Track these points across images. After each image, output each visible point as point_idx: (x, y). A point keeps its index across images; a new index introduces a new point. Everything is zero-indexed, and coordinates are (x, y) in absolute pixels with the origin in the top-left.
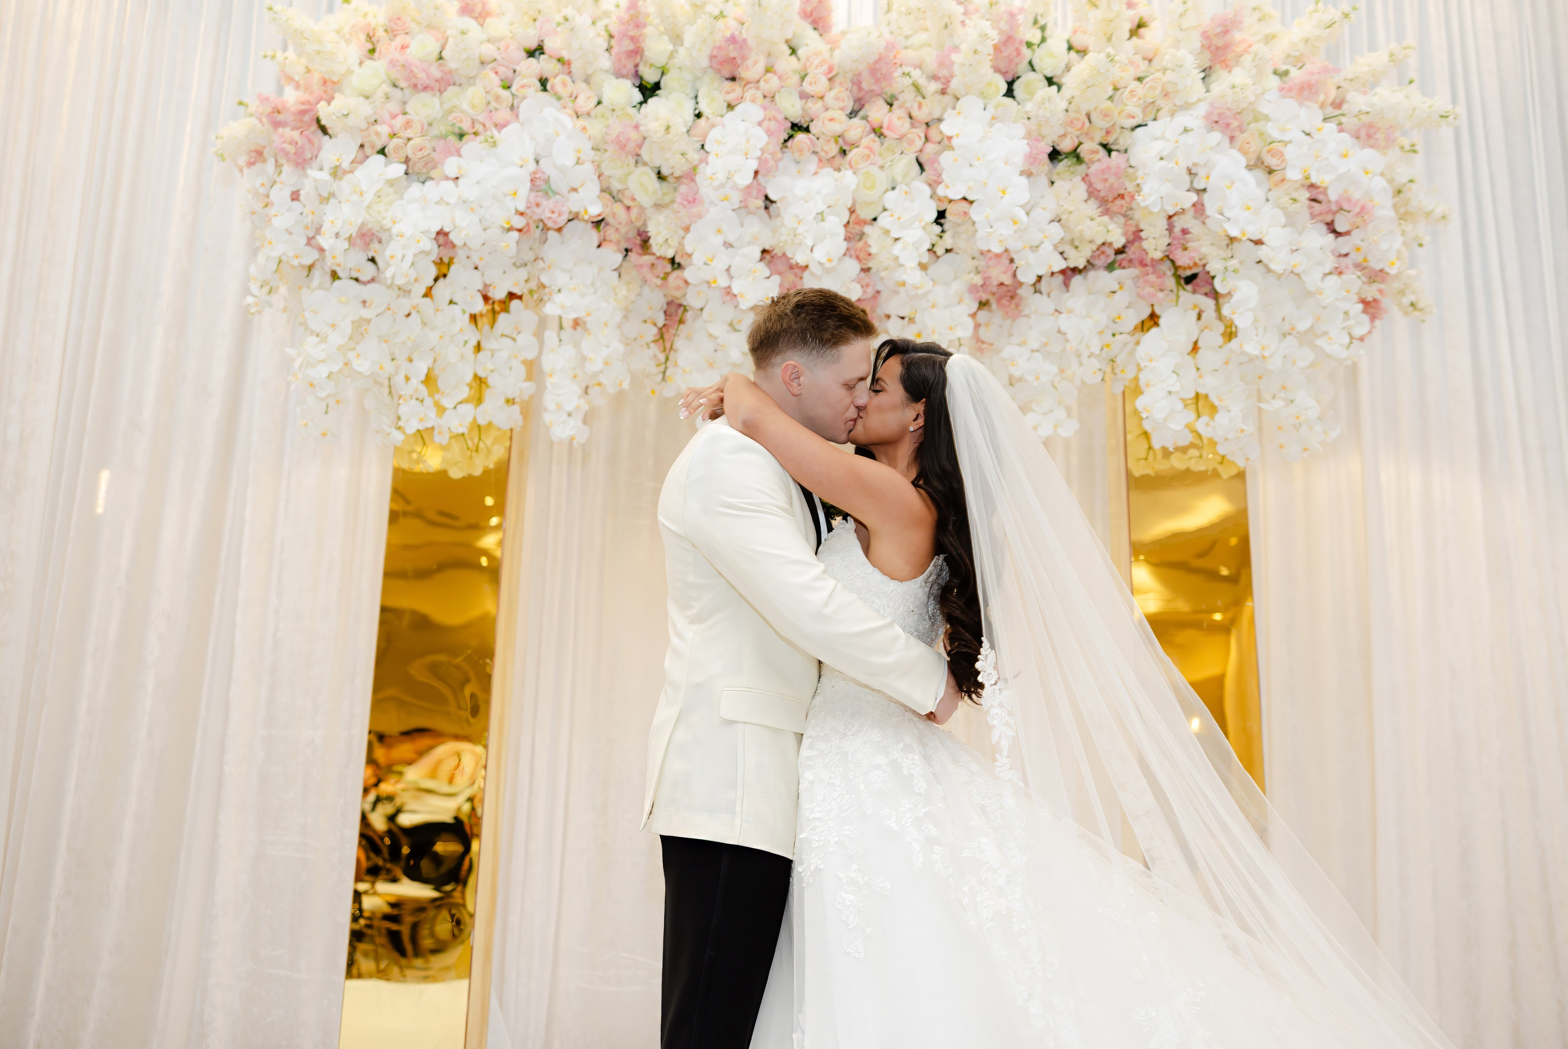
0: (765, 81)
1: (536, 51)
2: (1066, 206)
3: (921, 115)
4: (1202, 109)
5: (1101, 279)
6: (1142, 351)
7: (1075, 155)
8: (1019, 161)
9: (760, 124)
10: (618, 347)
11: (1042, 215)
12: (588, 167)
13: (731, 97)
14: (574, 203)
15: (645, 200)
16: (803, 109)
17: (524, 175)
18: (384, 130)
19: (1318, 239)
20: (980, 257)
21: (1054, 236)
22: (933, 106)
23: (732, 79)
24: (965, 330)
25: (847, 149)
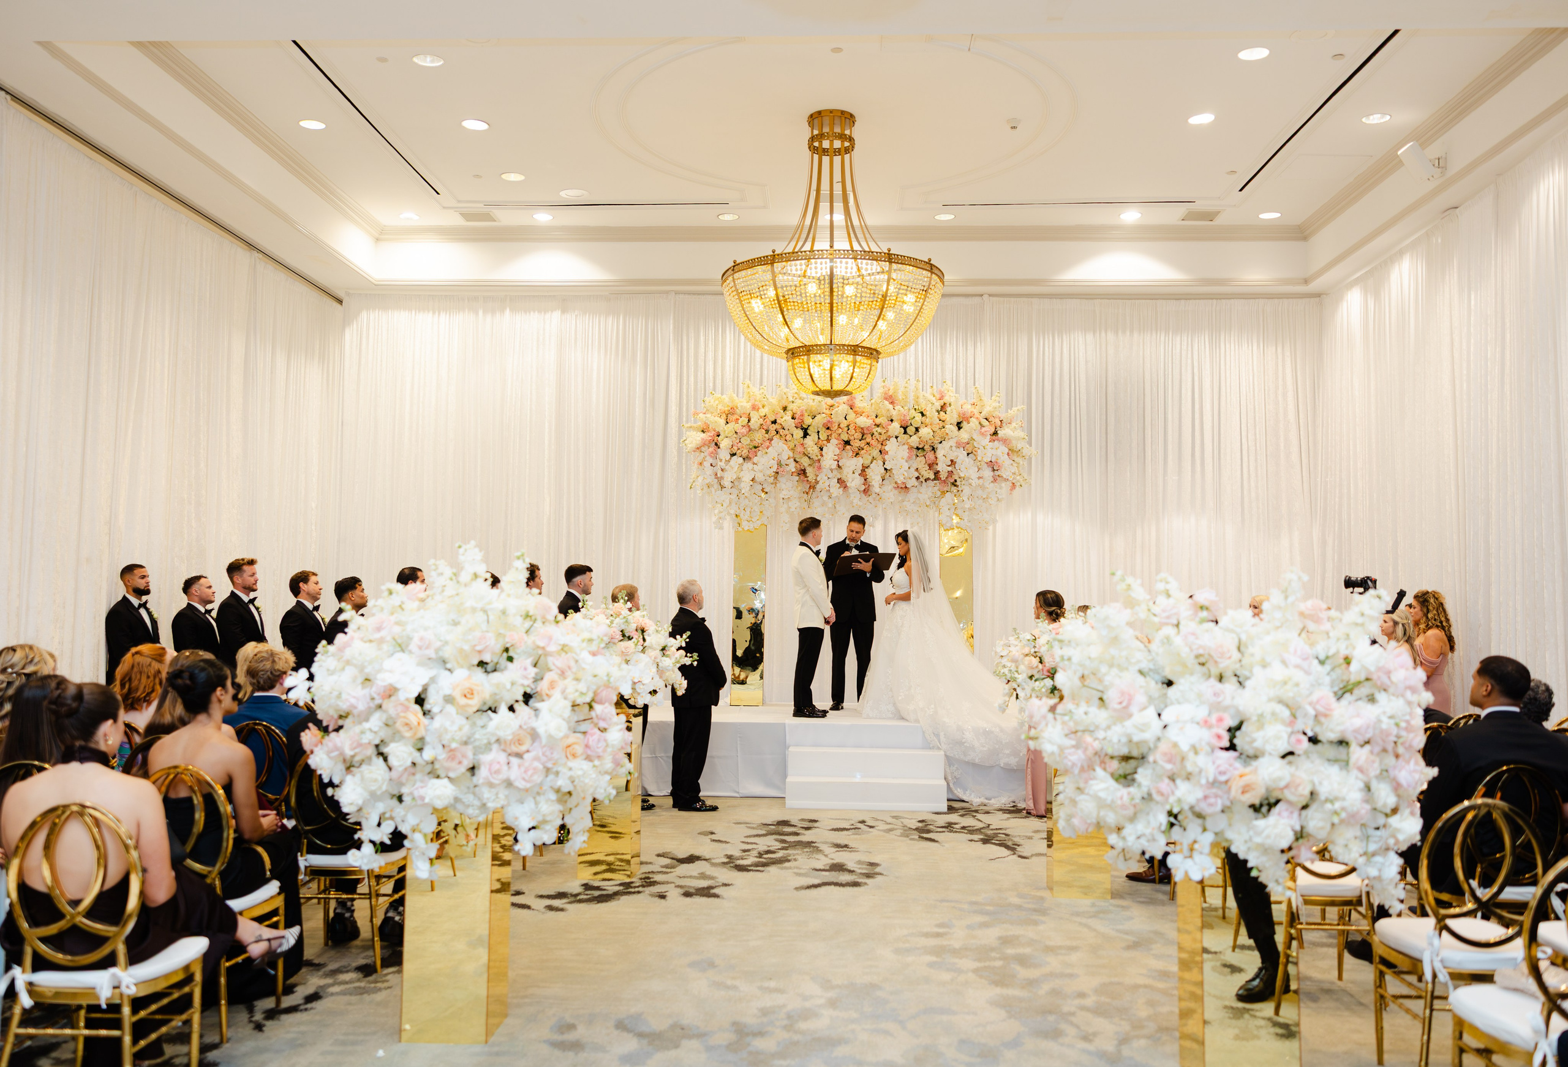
1: (774, 422)
3: (881, 439)
4: (955, 440)
5: (930, 483)
6: (941, 504)
7: (923, 449)
8: (905, 458)
9: (837, 446)
10: (798, 504)
11: (913, 470)
12: (792, 460)
13: (829, 434)
14: (788, 468)
15: (806, 465)
16: (848, 438)
17: (775, 462)
18: (735, 448)
19: (988, 473)
20: (896, 483)
21: (917, 474)
22: (883, 437)
23: (828, 428)
24: (893, 499)
25: (860, 449)
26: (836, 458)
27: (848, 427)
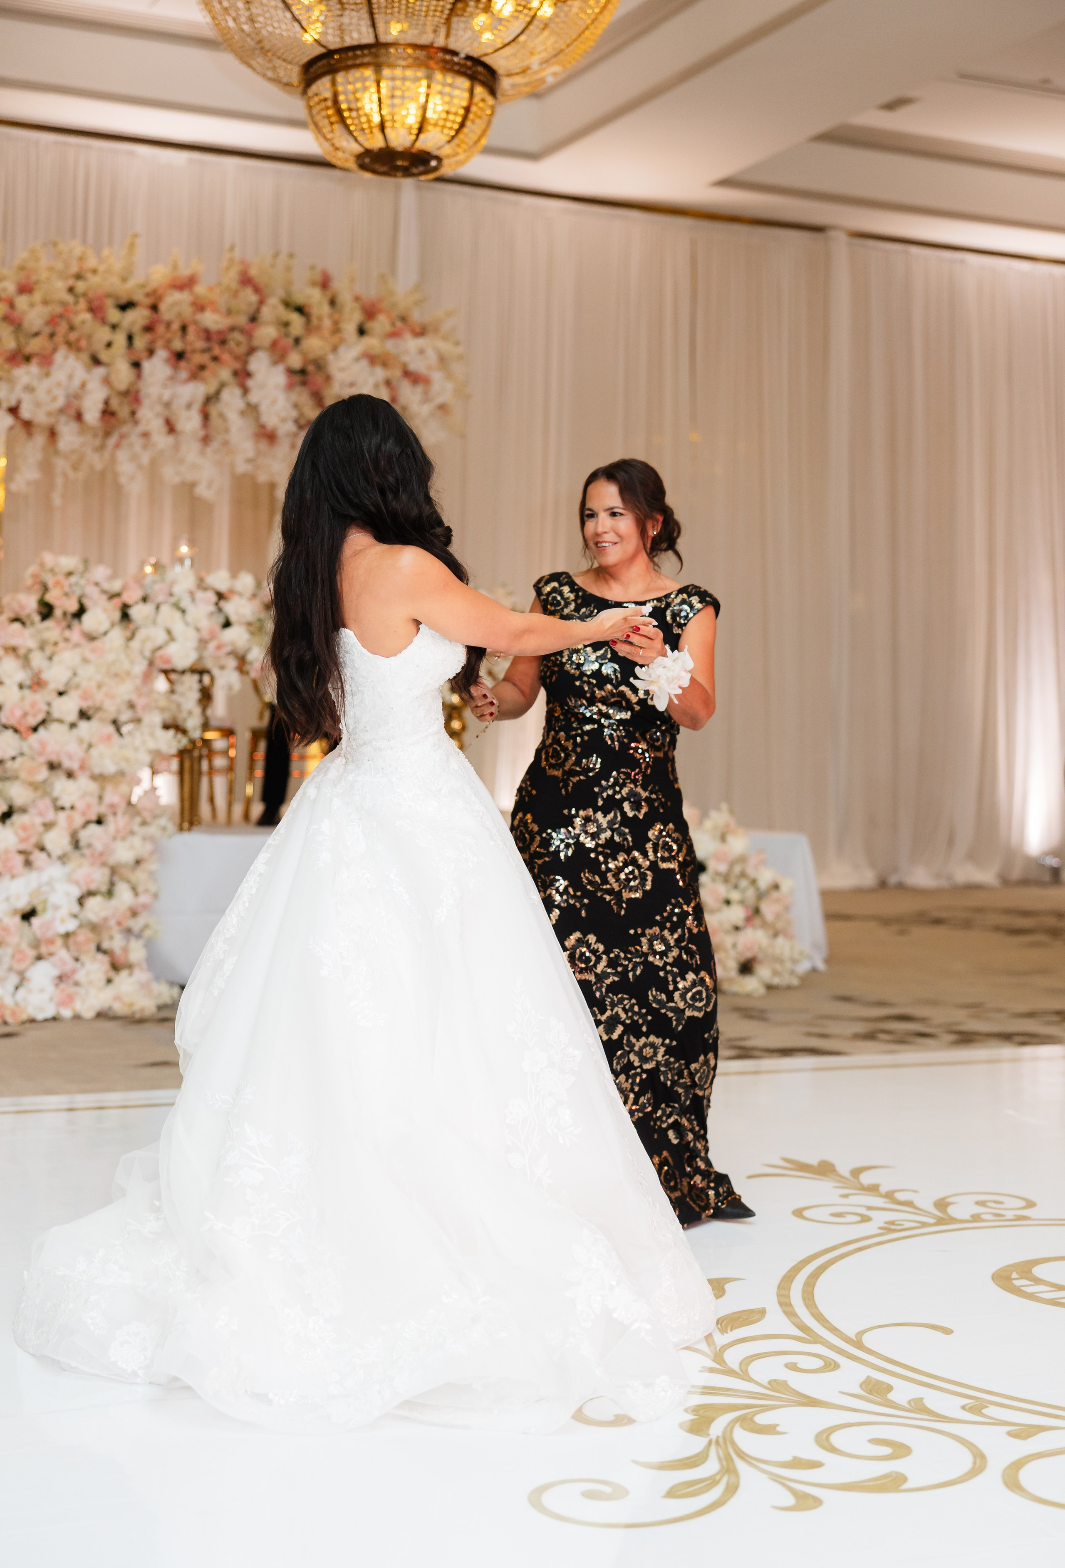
0: (166, 333)
3: (240, 352)
8: (281, 386)
9: (165, 359)
16: (184, 347)
22: (245, 350)
23: (150, 330)
24: (251, 454)
25: (202, 368)
26: (163, 382)
27: (184, 329)
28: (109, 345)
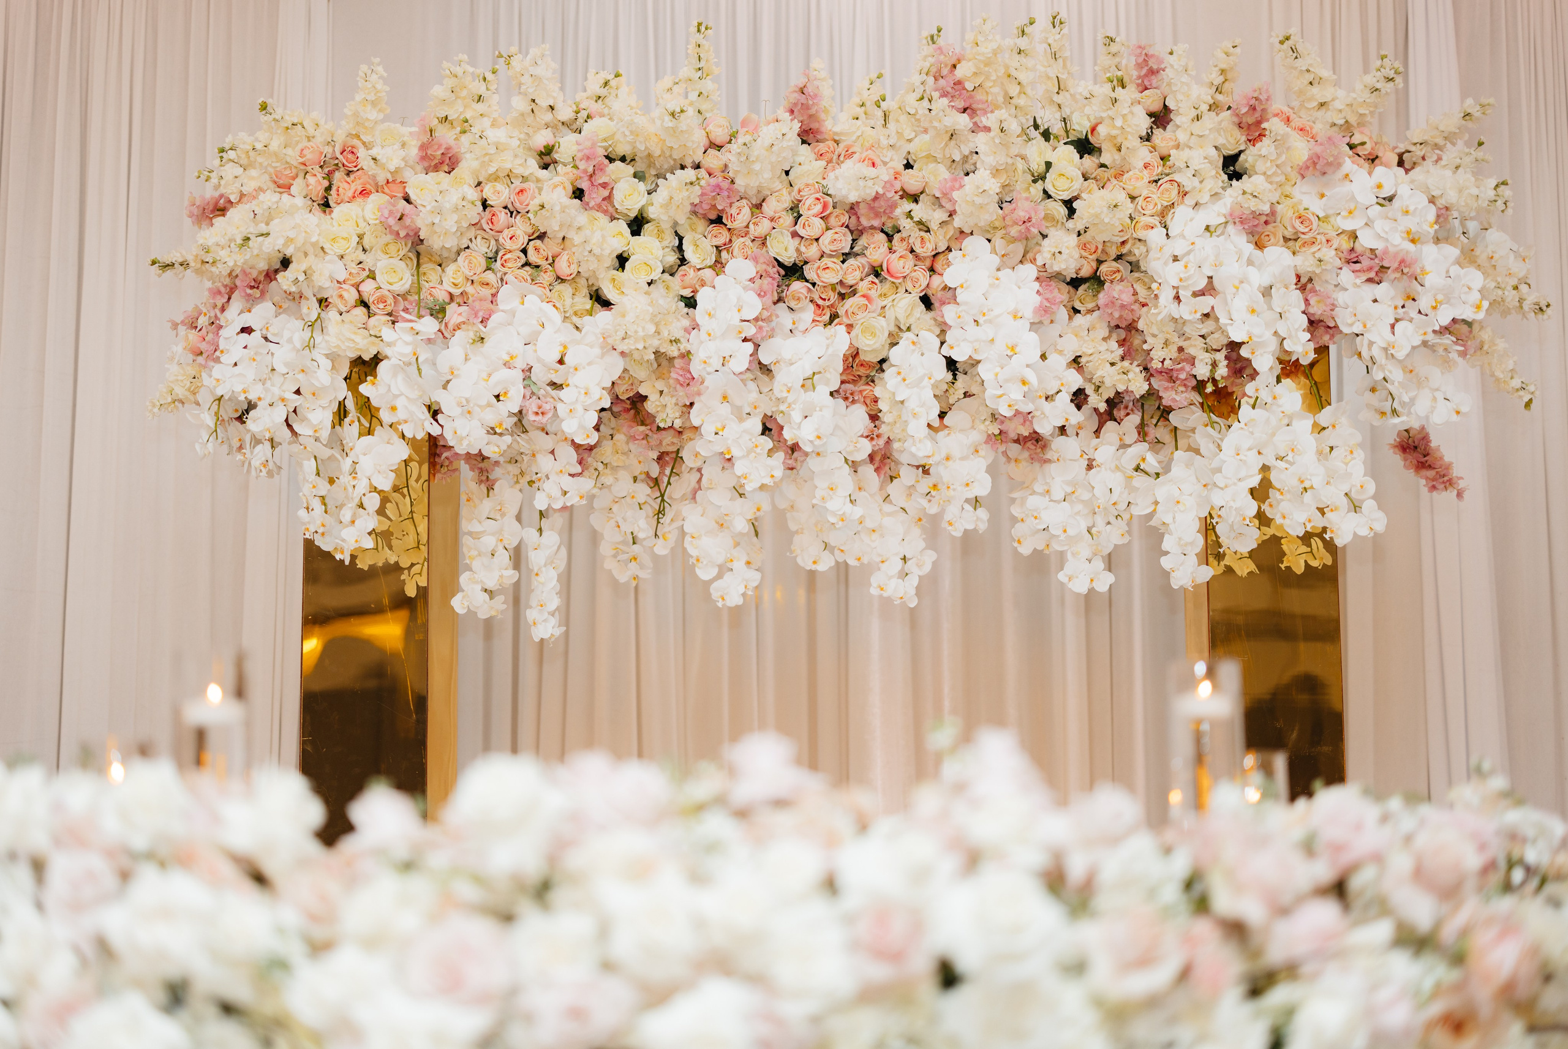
0: (754, 223)
2: (1085, 350)
3: (926, 251)
7: (1095, 279)
8: (1029, 313)
9: (752, 280)
11: (1058, 362)
13: (719, 241)
16: (798, 250)
20: (994, 417)
21: (1075, 381)
22: (938, 240)
23: (718, 221)
24: (983, 487)
25: (846, 292)
26: (750, 331)
27: (795, 209)
28: (622, 260)
